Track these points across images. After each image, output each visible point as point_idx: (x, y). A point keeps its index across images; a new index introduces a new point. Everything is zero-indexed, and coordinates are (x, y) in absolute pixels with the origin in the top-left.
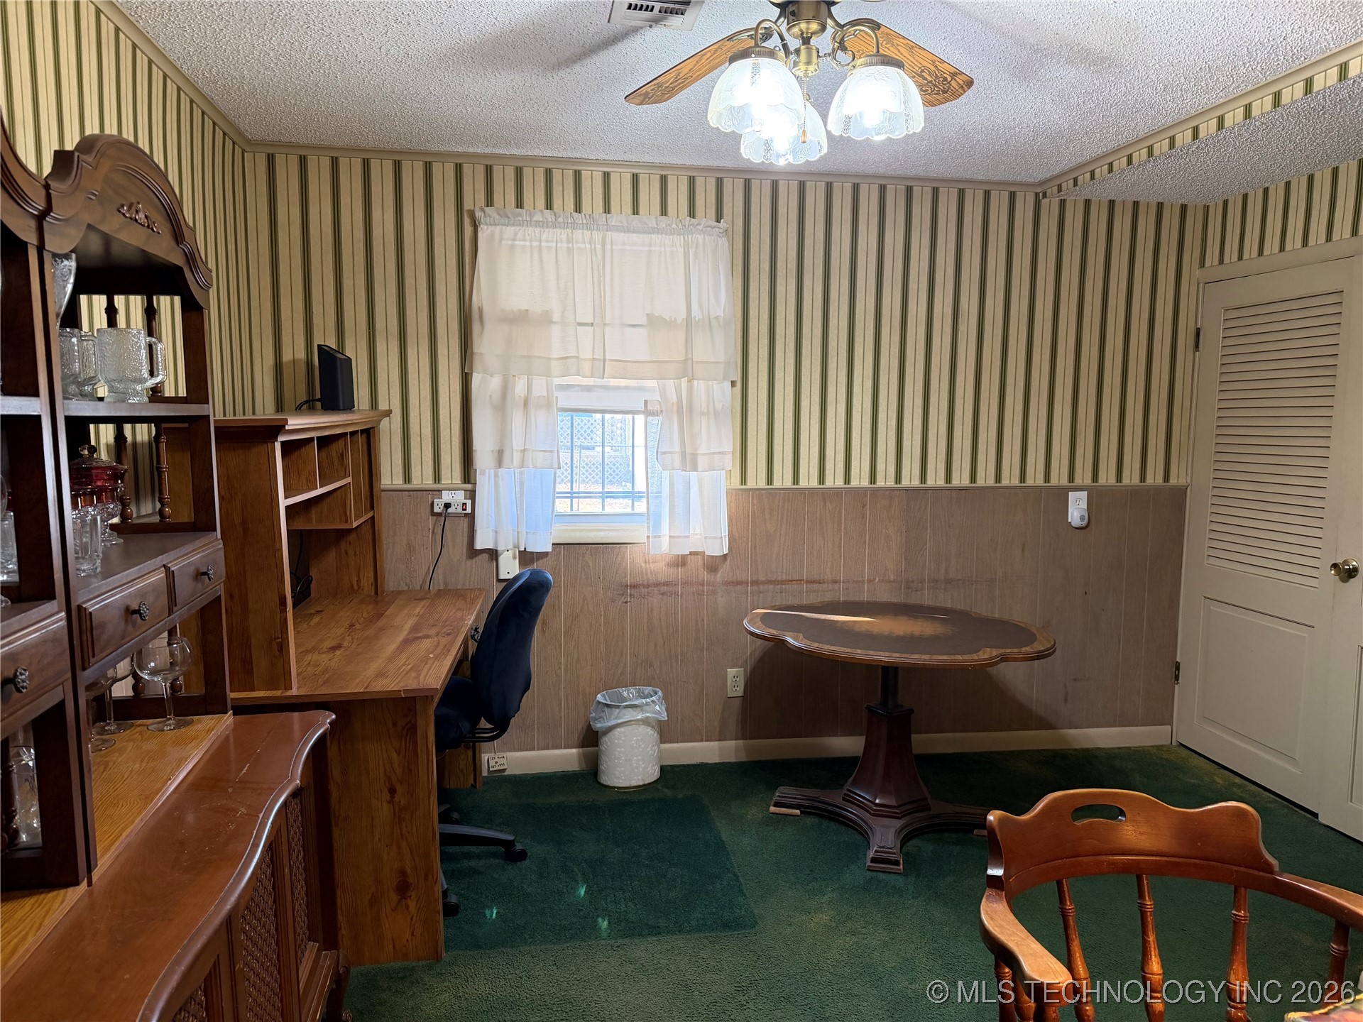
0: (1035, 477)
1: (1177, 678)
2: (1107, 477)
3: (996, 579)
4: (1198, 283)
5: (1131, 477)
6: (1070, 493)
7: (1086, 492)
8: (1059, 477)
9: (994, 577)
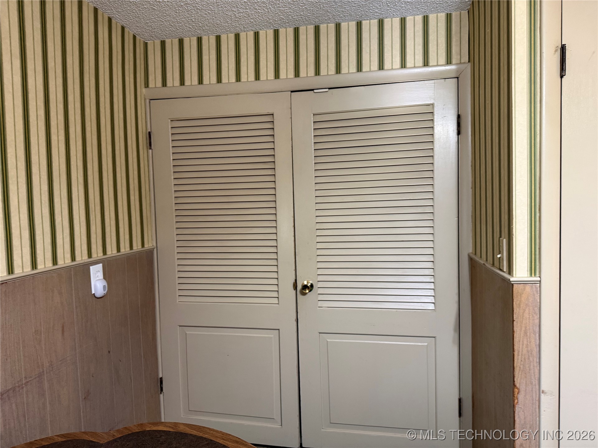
0: (64, 260)
1: (162, 389)
2: (112, 251)
3: (43, 372)
4: (145, 99)
5: (125, 248)
6: (91, 267)
7: (101, 265)
8: (81, 257)
9: (41, 370)
